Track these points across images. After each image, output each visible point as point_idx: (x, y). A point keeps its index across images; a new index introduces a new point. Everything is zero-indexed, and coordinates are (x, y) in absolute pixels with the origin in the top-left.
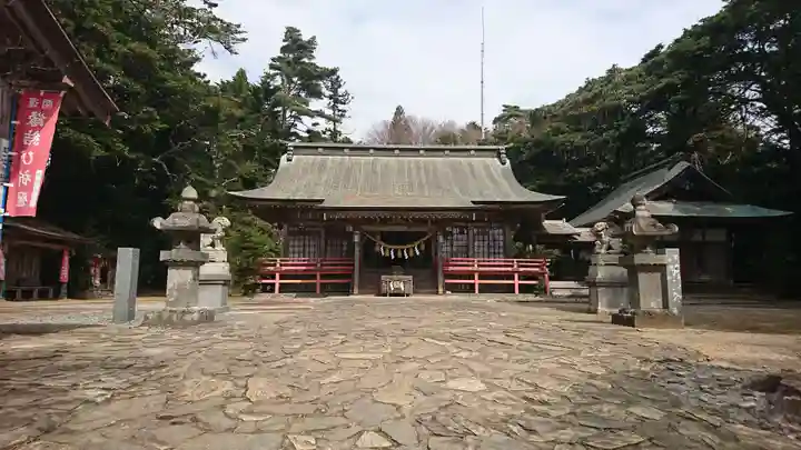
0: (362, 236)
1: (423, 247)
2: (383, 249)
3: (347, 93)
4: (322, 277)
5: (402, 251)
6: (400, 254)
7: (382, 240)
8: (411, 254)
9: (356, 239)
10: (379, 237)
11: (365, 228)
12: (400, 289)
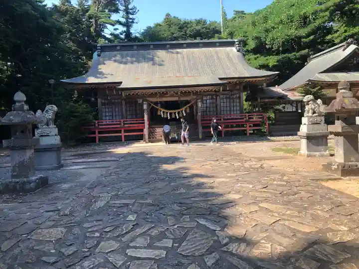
0: (149, 105)
1: (188, 111)
2: (162, 113)
3: (134, 8)
4: (126, 131)
5: (175, 113)
6: (173, 116)
7: (162, 107)
8: (181, 115)
9: (145, 107)
10: (159, 105)
11: (151, 99)
12: (175, 138)
